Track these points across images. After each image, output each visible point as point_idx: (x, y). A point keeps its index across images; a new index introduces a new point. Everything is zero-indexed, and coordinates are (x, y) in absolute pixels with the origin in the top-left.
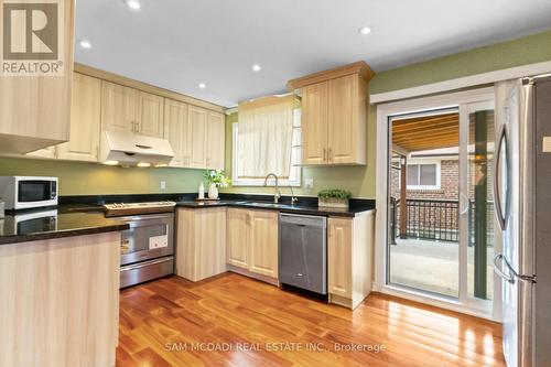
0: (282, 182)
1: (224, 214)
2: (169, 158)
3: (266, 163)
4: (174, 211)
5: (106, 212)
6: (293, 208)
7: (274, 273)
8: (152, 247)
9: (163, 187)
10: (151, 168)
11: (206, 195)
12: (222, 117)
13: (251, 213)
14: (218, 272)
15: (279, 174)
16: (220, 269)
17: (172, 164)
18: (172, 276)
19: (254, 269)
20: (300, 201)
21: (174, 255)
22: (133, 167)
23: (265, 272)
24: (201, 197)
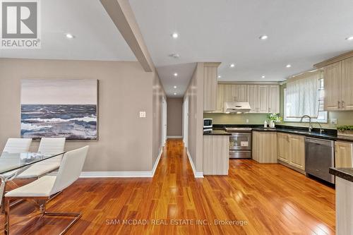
0: (313, 120)
1: (275, 135)
2: (249, 110)
3: (304, 110)
4: (251, 132)
5: (226, 130)
6: (321, 135)
7: (302, 167)
8: (242, 145)
9: (247, 122)
10: (242, 114)
11: (268, 126)
12: (278, 87)
13: (289, 136)
14: (272, 162)
15: (312, 116)
16: (274, 160)
17: (251, 112)
18: (251, 158)
19: (291, 163)
20: (326, 131)
21: (251, 150)
22: (235, 114)
23: (298, 166)
24: (266, 126)
